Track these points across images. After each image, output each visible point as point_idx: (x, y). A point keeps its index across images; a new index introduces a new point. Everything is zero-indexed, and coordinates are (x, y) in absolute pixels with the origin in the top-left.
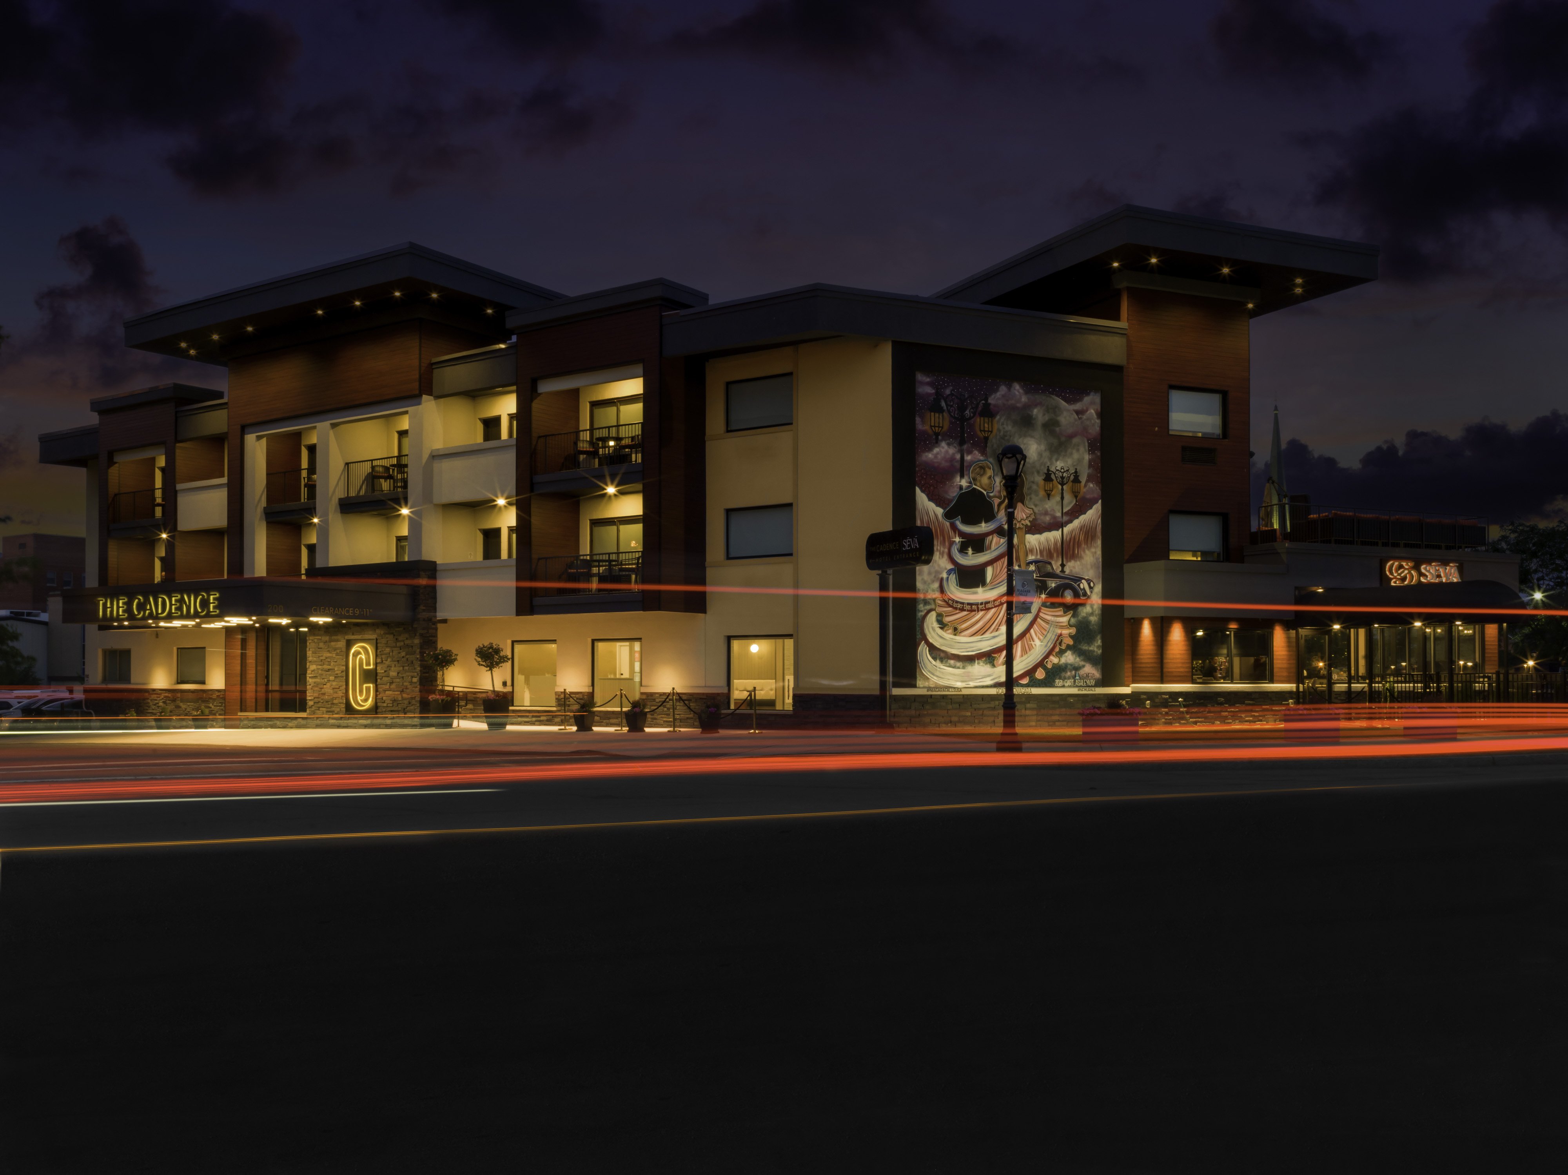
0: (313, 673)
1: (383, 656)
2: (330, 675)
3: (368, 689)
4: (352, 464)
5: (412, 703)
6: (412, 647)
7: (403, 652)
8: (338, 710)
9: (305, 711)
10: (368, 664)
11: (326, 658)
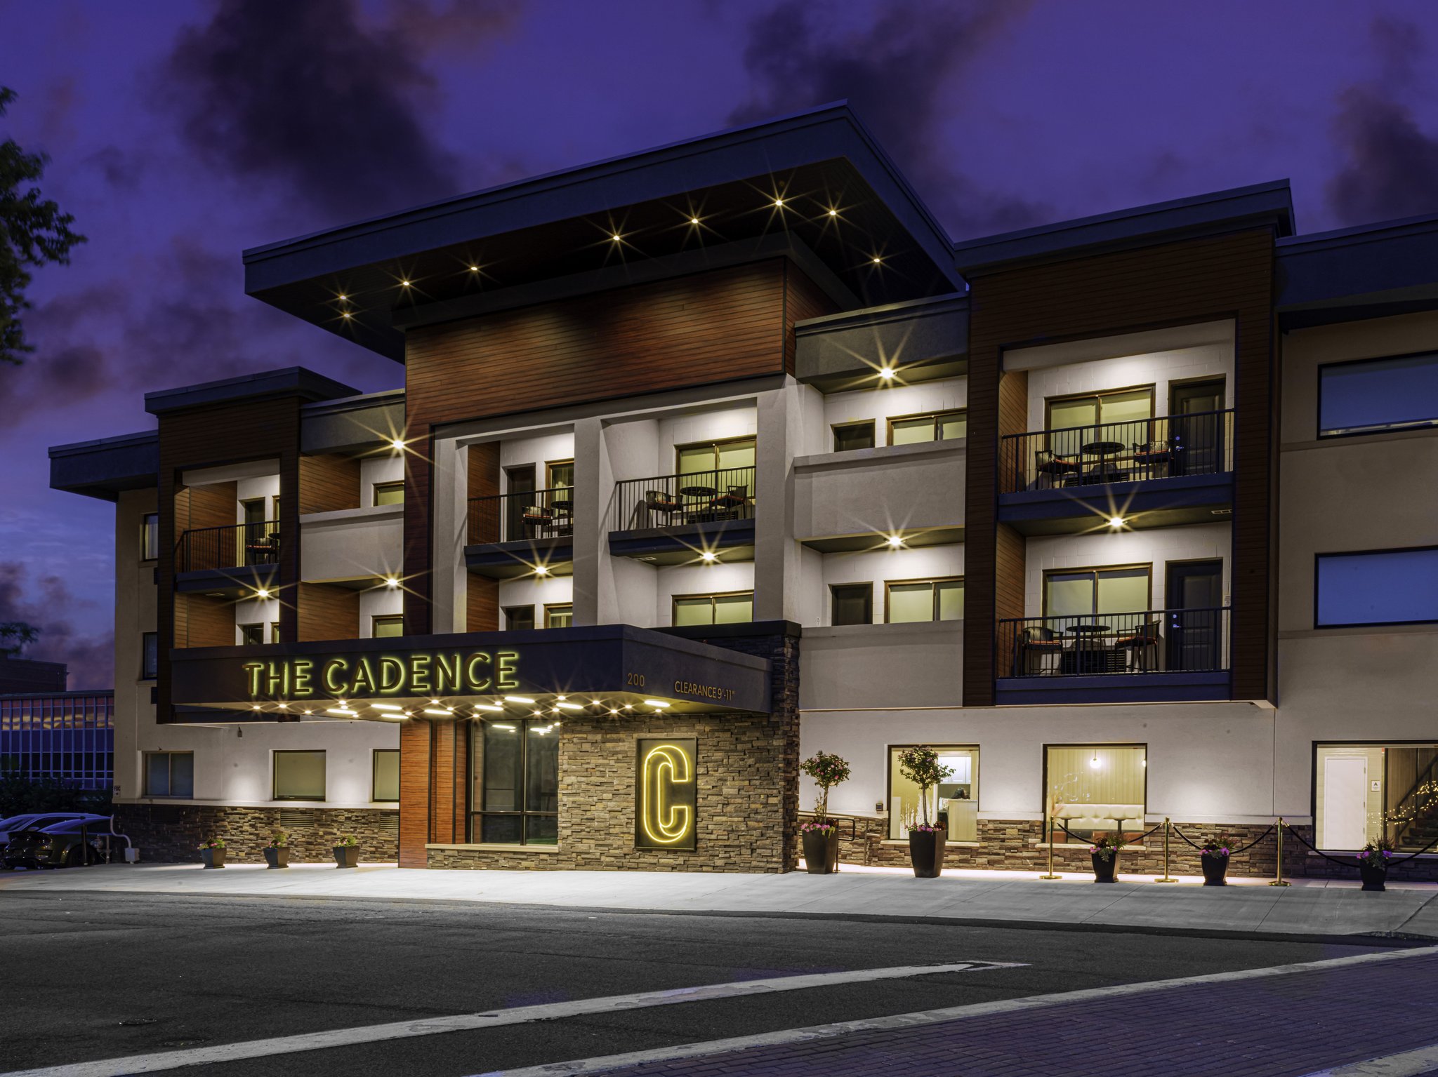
0: (570, 787)
1: (708, 764)
2: (604, 792)
3: (681, 814)
4: (627, 484)
5: (768, 835)
6: (769, 750)
7: (750, 757)
8: (620, 843)
9: (556, 843)
10: (681, 774)
11: (596, 766)
